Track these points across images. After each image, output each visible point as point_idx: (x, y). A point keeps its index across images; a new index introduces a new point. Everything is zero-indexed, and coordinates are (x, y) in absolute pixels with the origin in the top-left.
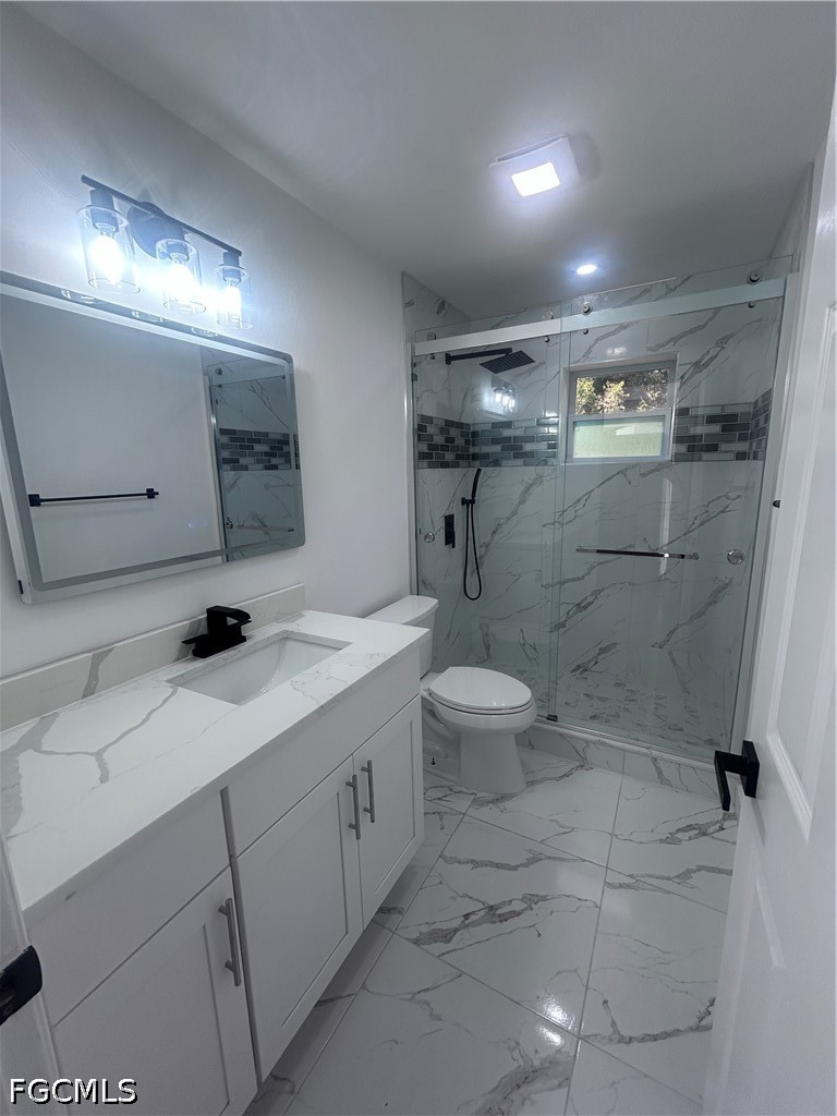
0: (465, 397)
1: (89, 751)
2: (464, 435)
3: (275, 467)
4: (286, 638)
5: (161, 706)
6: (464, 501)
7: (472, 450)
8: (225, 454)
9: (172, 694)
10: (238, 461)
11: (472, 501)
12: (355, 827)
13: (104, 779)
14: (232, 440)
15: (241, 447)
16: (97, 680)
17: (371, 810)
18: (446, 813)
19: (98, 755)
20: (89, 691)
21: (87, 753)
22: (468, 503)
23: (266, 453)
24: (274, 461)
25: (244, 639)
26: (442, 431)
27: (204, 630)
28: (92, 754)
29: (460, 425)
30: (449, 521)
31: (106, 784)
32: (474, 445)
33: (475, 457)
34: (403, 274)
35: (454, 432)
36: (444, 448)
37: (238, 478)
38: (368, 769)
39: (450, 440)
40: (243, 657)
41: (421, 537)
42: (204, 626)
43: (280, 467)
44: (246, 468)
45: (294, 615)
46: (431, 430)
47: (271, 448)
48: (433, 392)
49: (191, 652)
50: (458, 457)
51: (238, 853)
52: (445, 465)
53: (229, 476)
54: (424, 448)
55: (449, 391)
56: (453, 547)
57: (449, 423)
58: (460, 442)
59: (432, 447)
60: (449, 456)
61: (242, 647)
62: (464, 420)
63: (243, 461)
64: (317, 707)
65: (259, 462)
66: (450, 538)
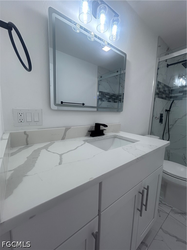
0: (170, 79)
1: (59, 154)
2: (169, 90)
3: (110, 102)
4: (115, 137)
5: (81, 146)
6: (166, 110)
7: (170, 95)
8: (100, 97)
9: (84, 144)
10: (102, 99)
11: (169, 111)
12: (141, 211)
13: (60, 164)
14: (102, 94)
15: (103, 96)
16: (65, 135)
17: (146, 206)
18: (161, 211)
19: (61, 155)
20: (63, 139)
21: (58, 154)
22: (168, 111)
23: (108, 98)
24: (110, 100)
25: (104, 135)
26: (163, 88)
27: (94, 129)
28: (59, 155)
29: (168, 87)
30: (161, 116)
31: (60, 165)
32: (171, 94)
33: (171, 97)
34: (159, 37)
35: (166, 89)
36: (163, 93)
37: (102, 103)
38: (148, 189)
39: (165, 91)
40: (103, 139)
41: (154, 118)
42: (94, 127)
43: (111, 102)
44: (104, 101)
45: (117, 131)
46: (160, 86)
47: (110, 97)
48: (162, 75)
49: (90, 135)
50: (166, 97)
51: (102, 211)
52: (162, 98)
53: (100, 102)
54: (157, 91)
55: (167, 76)
56: (162, 123)
57: (165, 85)
58: (167, 92)
59: (160, 92)
60: (164, 96)
61: (103, 136)
62: (170, 86)
63: (103, 99)
64: (136, 158)
65: (107, 100)
66: (161, 121)
